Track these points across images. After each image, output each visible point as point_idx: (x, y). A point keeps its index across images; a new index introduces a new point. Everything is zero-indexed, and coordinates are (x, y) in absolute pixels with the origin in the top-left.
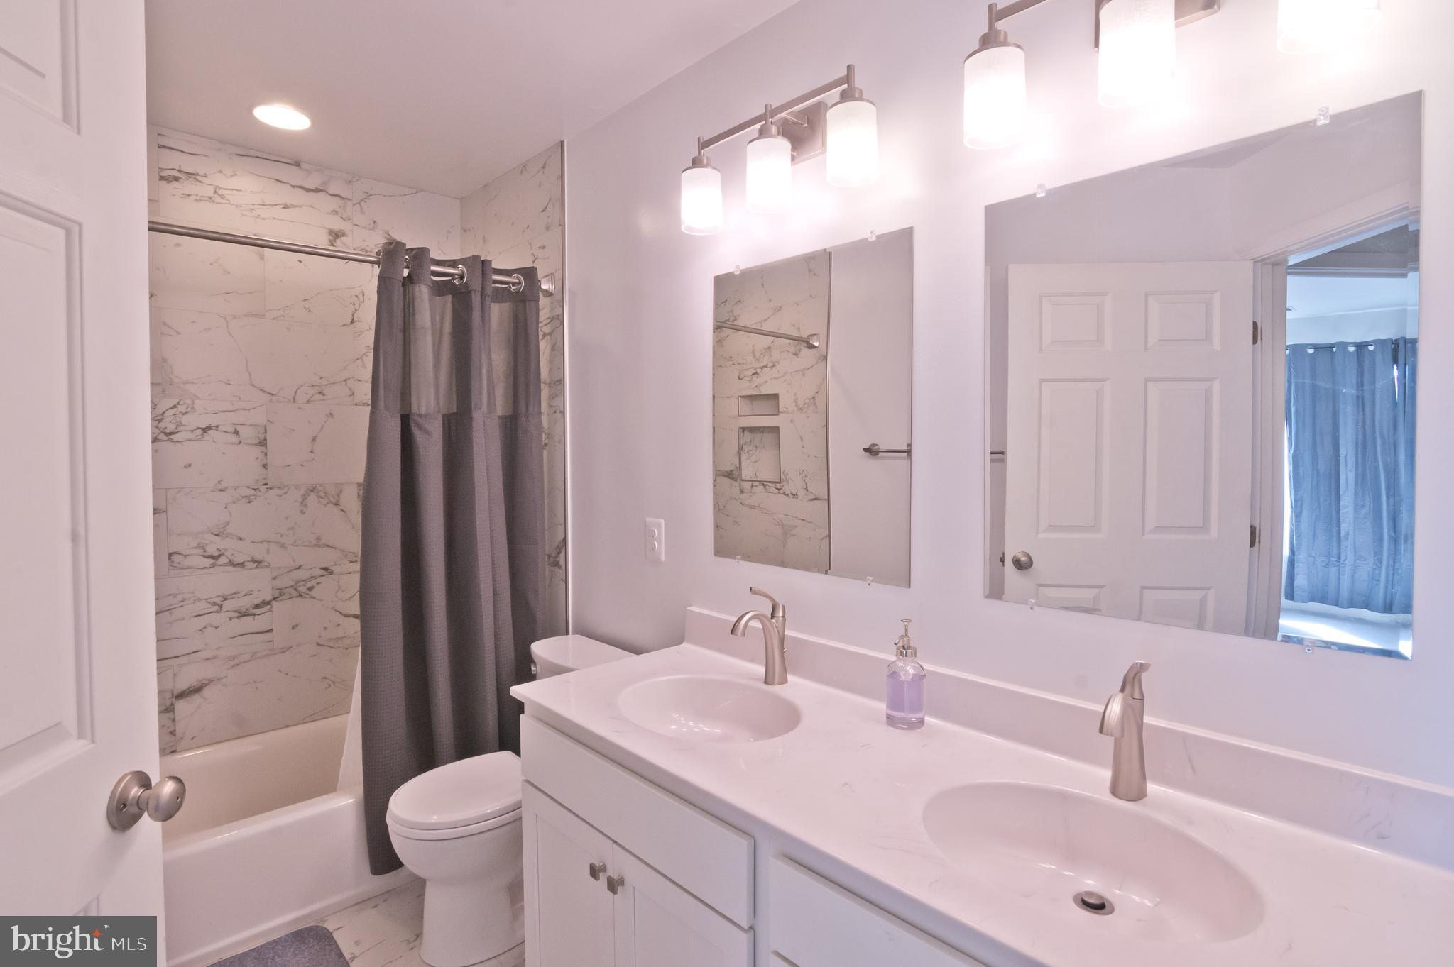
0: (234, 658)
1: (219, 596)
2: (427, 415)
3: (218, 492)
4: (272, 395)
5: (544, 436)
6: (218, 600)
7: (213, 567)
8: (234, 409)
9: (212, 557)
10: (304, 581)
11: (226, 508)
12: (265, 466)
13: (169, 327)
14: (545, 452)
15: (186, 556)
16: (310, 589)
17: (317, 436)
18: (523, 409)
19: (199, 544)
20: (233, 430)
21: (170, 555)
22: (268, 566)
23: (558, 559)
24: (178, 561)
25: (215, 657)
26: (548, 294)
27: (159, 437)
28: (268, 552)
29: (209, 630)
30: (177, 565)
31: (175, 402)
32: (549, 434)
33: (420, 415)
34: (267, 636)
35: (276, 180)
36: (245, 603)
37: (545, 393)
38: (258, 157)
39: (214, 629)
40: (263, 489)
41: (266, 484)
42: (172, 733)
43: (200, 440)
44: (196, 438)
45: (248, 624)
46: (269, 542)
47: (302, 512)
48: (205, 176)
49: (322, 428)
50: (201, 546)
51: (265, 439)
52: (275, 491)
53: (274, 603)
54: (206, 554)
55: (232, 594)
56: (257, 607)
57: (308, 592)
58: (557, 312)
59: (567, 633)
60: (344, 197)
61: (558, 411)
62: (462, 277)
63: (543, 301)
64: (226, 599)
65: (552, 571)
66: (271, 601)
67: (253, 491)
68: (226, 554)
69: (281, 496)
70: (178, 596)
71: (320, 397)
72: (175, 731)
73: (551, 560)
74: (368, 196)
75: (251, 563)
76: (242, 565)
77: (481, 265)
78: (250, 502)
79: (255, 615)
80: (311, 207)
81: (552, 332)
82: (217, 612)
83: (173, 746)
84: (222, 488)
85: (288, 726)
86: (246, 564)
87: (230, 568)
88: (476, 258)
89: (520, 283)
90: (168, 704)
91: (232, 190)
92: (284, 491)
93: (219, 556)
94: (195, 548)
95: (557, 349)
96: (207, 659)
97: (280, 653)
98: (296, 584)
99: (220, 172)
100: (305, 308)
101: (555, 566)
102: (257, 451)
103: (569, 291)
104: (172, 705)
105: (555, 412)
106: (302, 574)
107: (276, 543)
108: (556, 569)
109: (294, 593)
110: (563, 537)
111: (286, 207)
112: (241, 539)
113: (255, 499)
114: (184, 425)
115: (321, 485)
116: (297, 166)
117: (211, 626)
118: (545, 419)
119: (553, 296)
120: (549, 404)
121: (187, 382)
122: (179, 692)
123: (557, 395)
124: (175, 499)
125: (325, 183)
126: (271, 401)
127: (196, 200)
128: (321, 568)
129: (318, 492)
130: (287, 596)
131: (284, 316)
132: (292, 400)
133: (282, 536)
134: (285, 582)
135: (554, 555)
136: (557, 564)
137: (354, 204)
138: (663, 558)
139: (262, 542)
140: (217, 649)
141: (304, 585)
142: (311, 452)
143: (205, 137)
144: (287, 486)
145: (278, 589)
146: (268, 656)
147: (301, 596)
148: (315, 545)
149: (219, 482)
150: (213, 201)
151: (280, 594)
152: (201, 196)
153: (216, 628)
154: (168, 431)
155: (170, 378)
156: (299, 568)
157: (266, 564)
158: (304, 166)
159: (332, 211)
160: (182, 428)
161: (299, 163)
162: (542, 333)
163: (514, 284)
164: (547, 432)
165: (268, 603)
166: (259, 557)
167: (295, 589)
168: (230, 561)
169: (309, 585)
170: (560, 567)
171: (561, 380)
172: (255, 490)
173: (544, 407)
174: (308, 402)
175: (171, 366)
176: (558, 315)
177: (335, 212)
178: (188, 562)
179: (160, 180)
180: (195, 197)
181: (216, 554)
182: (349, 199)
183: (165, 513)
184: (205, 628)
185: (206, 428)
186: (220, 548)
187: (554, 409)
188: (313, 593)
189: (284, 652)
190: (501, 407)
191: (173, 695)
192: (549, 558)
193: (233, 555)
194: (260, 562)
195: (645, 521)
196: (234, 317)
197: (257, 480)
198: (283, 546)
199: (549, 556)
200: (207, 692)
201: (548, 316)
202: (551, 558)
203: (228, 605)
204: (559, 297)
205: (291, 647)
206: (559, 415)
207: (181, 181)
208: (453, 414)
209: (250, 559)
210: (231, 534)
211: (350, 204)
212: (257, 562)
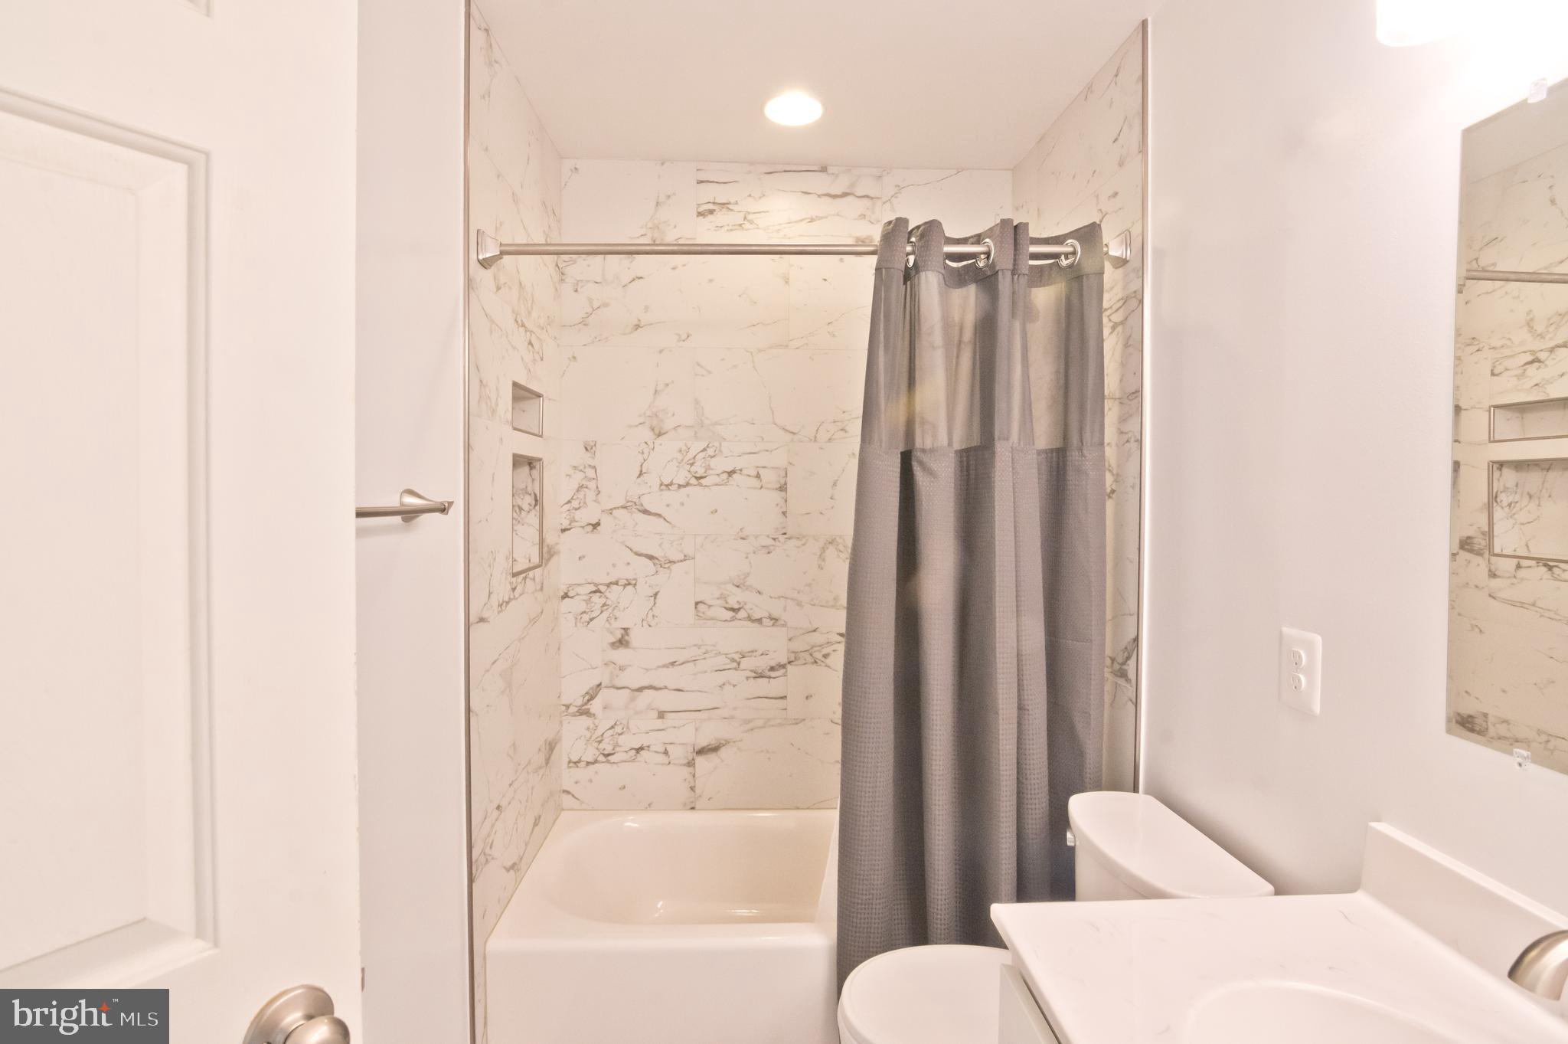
0: (750, 721)
1: (737, 652)
2: (932, 450)
3: (740, 541)
4: (794, 433)
5: (1109, 479)
6: (737, 657)
7: (733, 620)
8: (757, 450)
9: (732, 610)
10: (820, 646)
11: (747, 558)
12: (784, 513)
13: (702, 367)
14: (1110, 505)
15: (710, 606)
16: (826, 656)
17: (837, 480)
18: (1074, 439)
19: (722, 594)
20: (755, 474)
21: (697, 604)
22: (784, 625)
23: (1125, 667)
24: (702, 610)
25: (732, 718)
26: (1120, 263)
27: (691, 482)
28: (785, 609)
29: (727, 687)
30: (701, 615)
31: (703, 445)
32: (1118, 475)
33: (924, 451)
34: (781, 703)
35: (803, 192)
36: (762, 663)
37: (1111, 414)
38: (785, 171)
39: (732, 687)
40: (782, 538)
41: (785, 534)
42: (692, 788)
43: (725, 484)
44: (722, 483)
45: (763, 687)
46: (786, 598)
47: (820, 567)
48: (737, 203)
49: (843, 470)
50: (723, 597)
51: (786, 484)
52: (794, 542)
53: (789, 667)
54: (727, 606)
55: (749, 652)
56: (772, 669)
57: (823, 659)
58: (1135, 286)
59: (1135, 790)
60: (873, 196)
61: (1133, 440)
62: (988, 254)
63: (1110, 274)
64: (744, 657)
65: (1116, 683)
66: (785, 664)
67: (772, 541)
68: (746, 607)
69: (798, 547)
70: (702, 647)
71: (842, 433)
72: (695, 787)
73: (1117, 667)
74: (899, 188)
75: (768, 620)
76: (759, 621)
77: (1013, 231)
78: (769, 553)
79: (770, 677)
80: (838, 215)
81: (1126, 319)
82: (735, 669)
83: (692, 802)
84: (743, 536)
85: (798, 808)
86: (764, 620)
87: (749, 624)
88: (1005, 223)
89: (1074, 253)
90: (690, 758)
91: (760, 212)
92: (803, 542)
93: (739, 609)
94: (718, 599)
95: (1133, 345)
96: (725, 718)
97: (793, 724)
98: (812, 648)
99: (750, 196)
100: (829, 332)
101: (1121, 677)
102: (777, 496)
103: (1155, 250)
104: (693, 760)
105: (1128, 441)
106: (818, 639)
107: (792, 599)
108: (1121, 682)
109: (810, 659)
110: (1133, 636)
111: (812, 220)
112: (760, 593)
113: (774, 550)
114: (712, 469)
115: (841, 537)
116: (824, 172)
117: (730, 684)
118: (1110, 453)
119: (1127, 265)
120: (1119, 429)
121: (717, 424)
122: (700, 747)
123: (1131, 416)
124: (702, 546)
125: (852, 185)
126: (792, 440)
127: (728, 230)
128: (838, 634)
129: (837, 545)
130: (802, 661)
131: (807, 344)
132: (813, 439)
133: (799, 592)
134: (799, 645)
135: (1120, 660)
136: (1122, 674)
137: (884, 203)
138: (1317, 709)
139: (779, 598)
140: (735, 709)
141: (819, 651)
142: (831, 498)
143: (736, 162)
144: (804, 537)
145: (793, 652)
146: (780, 725)
147: (816, 662)
148: (833, 606)
149: (741, 529)
150: (743, 228)
151: (795, 658)
152: (733, 226)
153: (734, 686)
154: (698, 476)
155: (701, 420)
156: (815, 631)
157: (783, 623)
158: (831, 170)
159: (860, 216)
160: (711, 472)
161: (826, 168)
162: (1111, 324)
163: (1067, 256)
164: (1115, 472)
165: (783, 666)
166: (775, 615)
167: (811, 655)
168: (749, 616)
169: (825, 651)
170: (1128, 680)
171: (1137, 392)
172: (774, 539)
173: (1110, 435)
174: (830, 440)
175: (702, 408)
176: (1135, 292)
177: (863, 216)
178: (711, 613)
179: (698, 216)
180: (726, 228)
181: (736, 606)
182: (878, 198)
183: (693, 561)
184: (724, 684)
185: (731, 472)
186: (740, 601)
187: (1126, 437)
188: (828, 661)
189: (797, 724)
190: (1044, 436)
191: (694, 749)
192: (1113, 663)
193: (751, 609)
194: (776, 620)
195: (1281, 633)
196: (760, 351)
197: (777, 529)
198: (799, 604)
199: (1113, 660)
200: (723, 752)
201: (1120, 296)
202: (1115, 664)
203: (745, 663)
204: (1137, 264)
205: (804, 720)
206: (1134, 446)
207: (715, 213)
208: (975, 449)
209: (767, 615)
210: (751, 586)
211: (879, 203)
212: (774, 619)
